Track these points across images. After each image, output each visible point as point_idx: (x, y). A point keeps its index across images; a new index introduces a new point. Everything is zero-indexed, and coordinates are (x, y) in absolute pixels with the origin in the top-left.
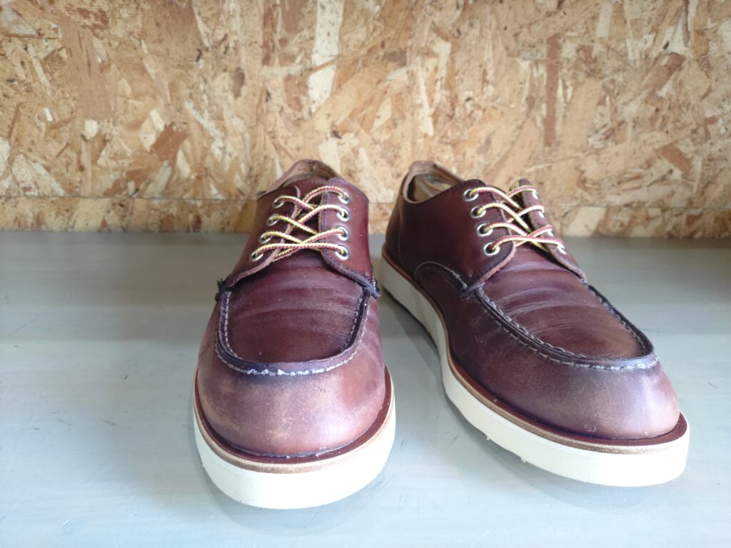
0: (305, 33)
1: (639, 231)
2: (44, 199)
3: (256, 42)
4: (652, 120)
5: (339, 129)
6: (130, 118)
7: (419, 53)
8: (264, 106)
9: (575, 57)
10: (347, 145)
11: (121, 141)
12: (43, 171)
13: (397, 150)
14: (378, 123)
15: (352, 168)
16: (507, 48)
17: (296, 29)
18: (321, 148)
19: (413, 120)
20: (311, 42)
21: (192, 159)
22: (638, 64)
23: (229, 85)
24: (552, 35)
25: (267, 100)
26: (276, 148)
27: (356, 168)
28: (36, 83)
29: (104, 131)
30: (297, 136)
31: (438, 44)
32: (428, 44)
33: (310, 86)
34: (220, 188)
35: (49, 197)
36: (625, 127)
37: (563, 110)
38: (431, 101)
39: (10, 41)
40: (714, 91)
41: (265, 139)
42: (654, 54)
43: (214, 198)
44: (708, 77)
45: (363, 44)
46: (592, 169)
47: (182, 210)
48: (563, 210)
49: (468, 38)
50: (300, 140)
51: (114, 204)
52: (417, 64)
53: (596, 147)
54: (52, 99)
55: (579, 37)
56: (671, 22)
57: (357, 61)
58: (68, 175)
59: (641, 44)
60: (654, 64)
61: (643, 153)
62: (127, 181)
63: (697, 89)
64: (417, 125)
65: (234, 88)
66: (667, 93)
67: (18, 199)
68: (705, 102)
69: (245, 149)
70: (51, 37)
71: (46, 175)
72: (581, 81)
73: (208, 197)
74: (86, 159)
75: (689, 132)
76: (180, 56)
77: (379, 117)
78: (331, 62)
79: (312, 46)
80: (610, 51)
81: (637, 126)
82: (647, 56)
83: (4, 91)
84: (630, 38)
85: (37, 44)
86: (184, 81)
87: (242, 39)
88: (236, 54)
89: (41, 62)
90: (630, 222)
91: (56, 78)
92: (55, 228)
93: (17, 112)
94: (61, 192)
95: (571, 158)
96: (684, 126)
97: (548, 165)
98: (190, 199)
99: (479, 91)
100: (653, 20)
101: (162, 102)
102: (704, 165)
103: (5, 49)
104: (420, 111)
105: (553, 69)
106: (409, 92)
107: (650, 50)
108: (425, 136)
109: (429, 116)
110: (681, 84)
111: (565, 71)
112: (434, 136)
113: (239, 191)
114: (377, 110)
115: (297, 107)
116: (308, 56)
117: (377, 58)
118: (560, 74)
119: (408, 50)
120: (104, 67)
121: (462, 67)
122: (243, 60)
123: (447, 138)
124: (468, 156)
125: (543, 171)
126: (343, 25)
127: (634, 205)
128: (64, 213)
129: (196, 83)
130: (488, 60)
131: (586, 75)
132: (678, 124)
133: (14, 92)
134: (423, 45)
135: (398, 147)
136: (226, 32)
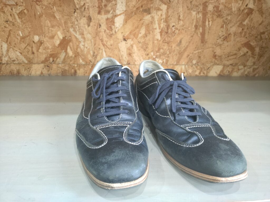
0: (113, 2)
1: (235, 74)
2: (20, 64)
3: (95, 6)
4: (241, 33)
5: (126, 38)
6: (50, 35)
7: (155, 9)
8: (99, 29)
9: (212, 10)
10: (129, 44)
11: (47, 43)
12: (19, 54)
13: (147, 45)
14: (140, 35)
15: (131, 52)
16: (188, 7)
17: (110, 1)
18: (119, 45)
19: (153, 34)
20: (116, 5)
21: (73, 49)
22: (236, 12)
23: (86, 22)
24: (204, 2)
25: (100, 27)
26: (103, 45)
27: (132, 52)
28: (16, 22)
29: (41, 39)
30: (111, 40)
31: (162, 6)
32: (158, 6)
33: (115, 22)
34: (83, 60)
35: (22, 64)
36: (231, 36)
37: (208, 30)
38: (160, 27)
39: (6, 7)
40: (264, 22)
41: (99, 41)
42: (242, 8)
43: (81, 63)
44: (262, 17)
45: (135, 6)
46: (218, 51)
47: (70, 68)
48: (207, 67)
49: (173, 3)
50: (112, 42)
51: (45, 66)
52: (155, 13)
53: (220, 43)
54: (22, 28)
55: (214, 2)
57: (132, 12)
58: (28, 56)
59: (237, 5)
60: (242, 12)
61: (237, 45)
62: (50, 58)
63: (258, 21)
64: (154, 36)
65: (88, 23)
66: (247, 23)
67: (11, 64)
68: (261, 26)
69: (92, 45)
70: (21, 5)
71: (20, 56)
72: (215, 19)
73: (79, 63)
74: (35, 50)
75: (254, 37)
76: (68, 12)
77: (140, 33)
78: (123, 13)
79: (116, 7)
80: (226, 8)
81: (235, 36)
82: (239, 9)
83: (5, 25)
84: (233, 3)
85: (16, 8)
86: (69, 21)
87: (90, 5)
88: (88, 11)
89: (17, 14)
90: (232, 71)
91: (23, 20)
92: (25, 75)
93: (10, 33)
94: (26, 62)
95: (211, 47)
96: (253, 35)
97: (202, 50)
98: (72, 64)
99: (177, 23)
101: (62, 29)
102: (260, 49)
103: (4, 10)
104: (156, 31)
105: (205, 15)
106: (152, 24)
107: (240, 7)
108: (157, 40)
109: (159, 32)
110: (252, 19)
111: (209, 15)
112: (161, 40)
113: (90, 61)
114: (140, 31)
115: (111, 30)
116: (114, 11)
117: (140, 11)
118: (207, 16)
119: (151, 8)
120: (40, 16)
121: (171, 14)
122: (91, 13)
123: (166, 40)
124: (173, 47)
125: (200, 52)
127: (233, 65)
128: (27, 69)
129: (74, 22)
130: (181, 11)
131: (216, 17)
132: (250, 34)
133: (8, 25)
134: (157, 6)
135: (148, 44)
136: (84, 2)
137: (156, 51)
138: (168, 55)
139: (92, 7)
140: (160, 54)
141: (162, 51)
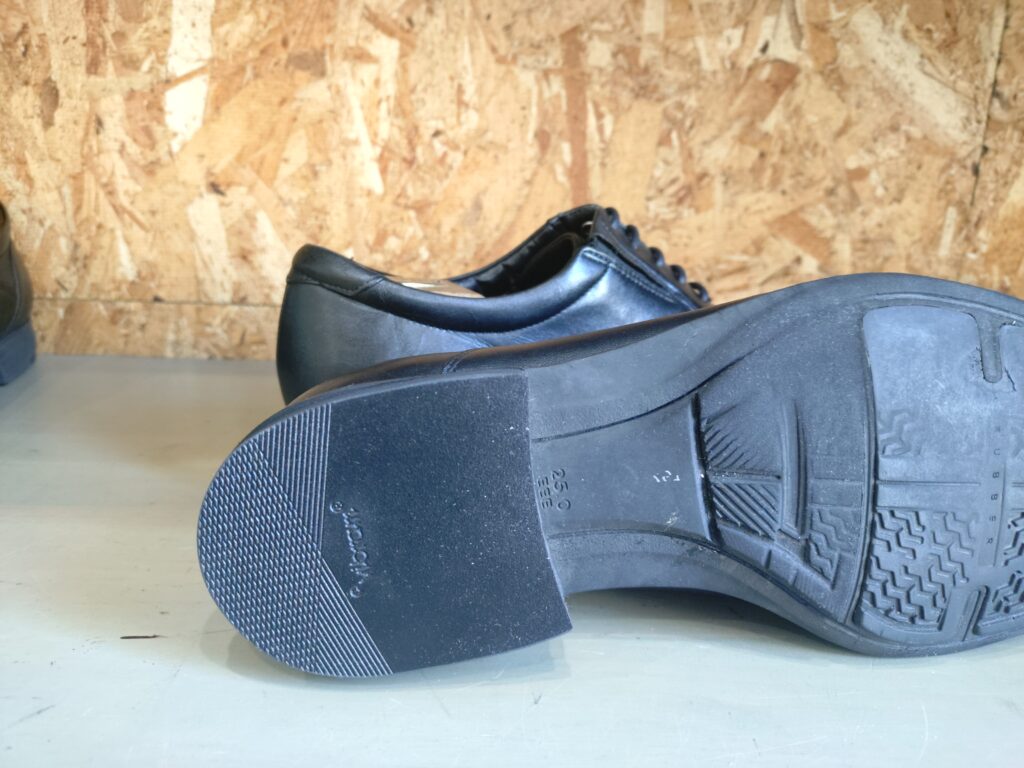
0: (155, 22)
3: (74, 38)
4: (756, 171)
5: (221, 180)
7: (346, 57)
8: (94, 141)
9: (609, 64)
10: (236, 207)
13: (321, 217)
14: (285, 170)
15: (247, 246)
16: (494, 50)
17: (139, 15)
18: (192, 210)
19: (346, 166)
20: (166, 37)
22: (721, 77)
23: (34, 106)
24: (568, 28)
25: (98, 132)
26: (117, 211)
27: (254, 246)
30: (151, 191)
31: (376, 42)
32: (361, 43)
33: (167, 108)
36: (709, 185)
37: (598, 153)
38: (374, 135)
40: (857, 123)
41: (97, 195)
42: (746, 62)
44: (843, 101)
45: (253, 43)
49: (427, 32)
50: (156, 198)
52: (345, 74)
53: (662, 217)
55: (614, 31)
56: (767, 8)
57: (242, 69)
59: (721, 45)
60: (748, 78)
61: (745, 227)
63: (825, 121)
65: (42, 111)
66: (777, 126)
68: (843, 142)
69: (64, 212)
72: (626, 106)
75: (821, 193)
77: (286, 161)
78: (202, 70)
79: (168, 43)
80: (670, 55)
81: (731, 183)
82: (734, 65)
84: (701, 34)
87: (52, 32)
88: (44, 57)
96: (811, 183)
99: (452, 120)
100: (737, 5)
102: (855, 250)
104: (356, 151)
105: (577, 83)
106: (335, 120)
107: (737, 54)
108: (369, 193)
109: (372, 159)
110: (796, 113)
111: (597, 88)
112: (385, 194)
113: (59, 283)
114: (283, 149)
115: (148, 142)
116: (161, 60)
117: (276, 64)
118: (589, 94)
119: (327, 51)
121: (420, 80)
122: (55, 66)
123: (407, 197)
124: (446, 229)
126: (216, 11)
130: (465, 68)
131: (632, 95)
132: (800, 178)
134: (352, 43)
135: (322, 211)
136: (25, 21)
137: (367, 244)
138: (426, 263)
139: (58, 43)
140: (389, 258)
141: (393, 244)
